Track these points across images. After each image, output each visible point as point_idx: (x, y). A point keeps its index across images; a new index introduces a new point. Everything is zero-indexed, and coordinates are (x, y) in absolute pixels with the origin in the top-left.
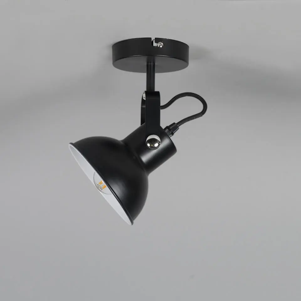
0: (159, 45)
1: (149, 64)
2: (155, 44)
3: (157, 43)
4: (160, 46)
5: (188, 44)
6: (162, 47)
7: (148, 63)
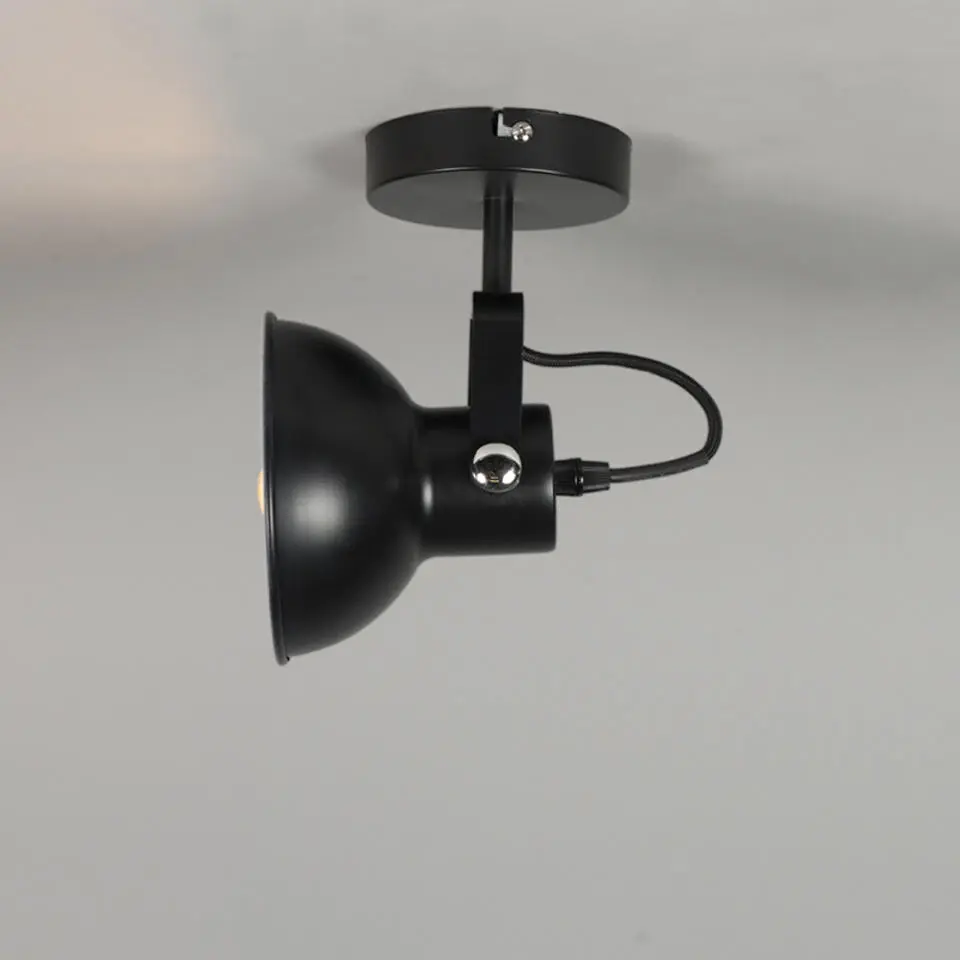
0: (516, 133)
1: (493, 198)
2: (503, 130)
3: (511, 126)
4: (520, 136)
5: (627, 133)
6: (531, 138)
7: (488, 194)
